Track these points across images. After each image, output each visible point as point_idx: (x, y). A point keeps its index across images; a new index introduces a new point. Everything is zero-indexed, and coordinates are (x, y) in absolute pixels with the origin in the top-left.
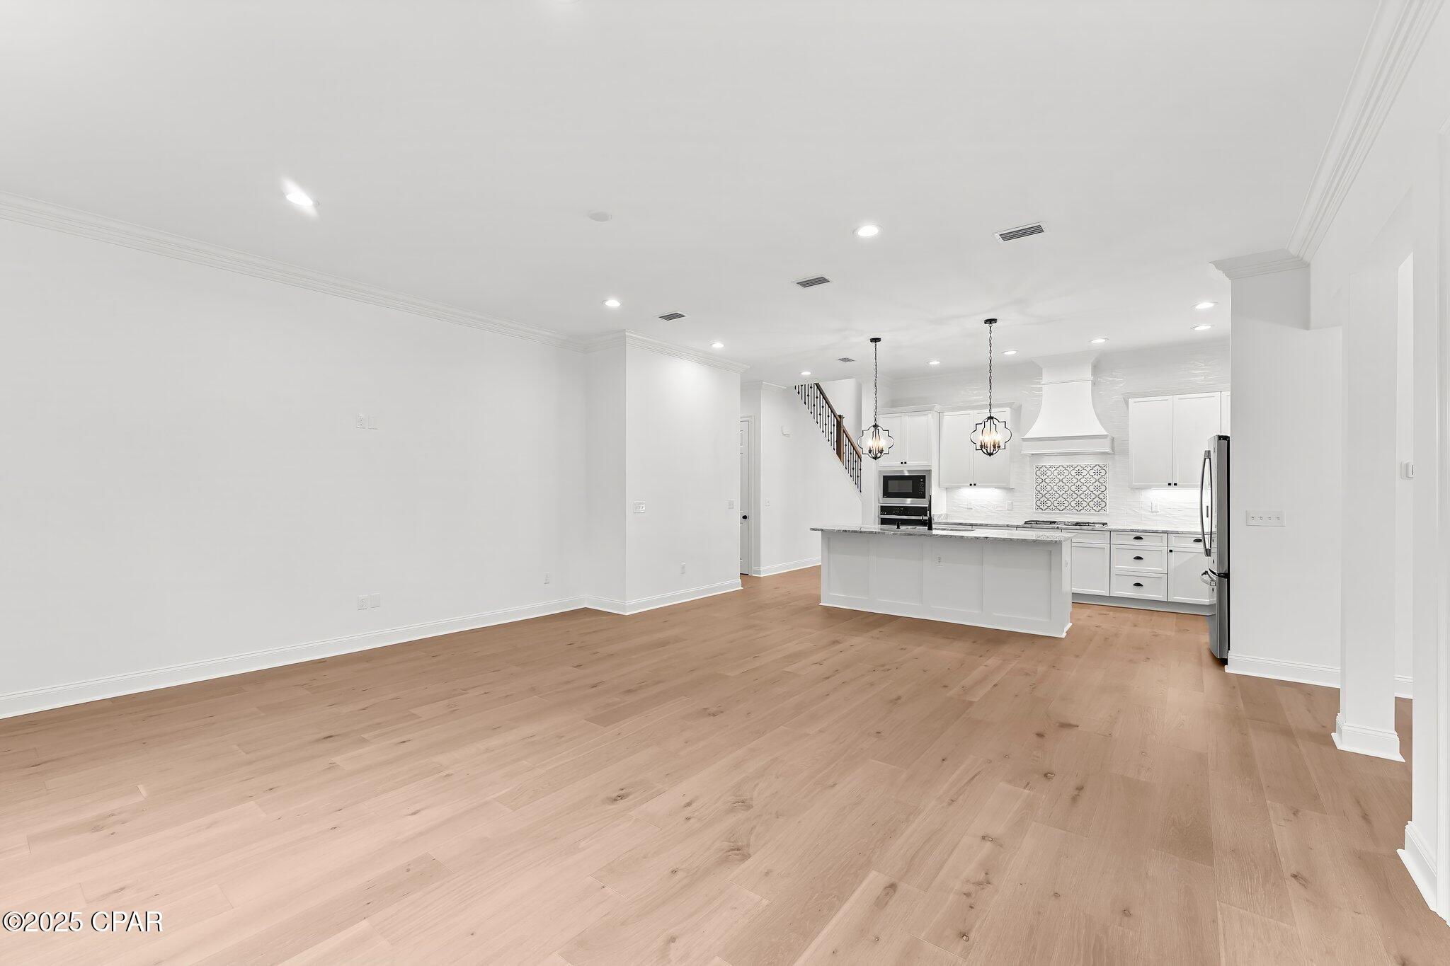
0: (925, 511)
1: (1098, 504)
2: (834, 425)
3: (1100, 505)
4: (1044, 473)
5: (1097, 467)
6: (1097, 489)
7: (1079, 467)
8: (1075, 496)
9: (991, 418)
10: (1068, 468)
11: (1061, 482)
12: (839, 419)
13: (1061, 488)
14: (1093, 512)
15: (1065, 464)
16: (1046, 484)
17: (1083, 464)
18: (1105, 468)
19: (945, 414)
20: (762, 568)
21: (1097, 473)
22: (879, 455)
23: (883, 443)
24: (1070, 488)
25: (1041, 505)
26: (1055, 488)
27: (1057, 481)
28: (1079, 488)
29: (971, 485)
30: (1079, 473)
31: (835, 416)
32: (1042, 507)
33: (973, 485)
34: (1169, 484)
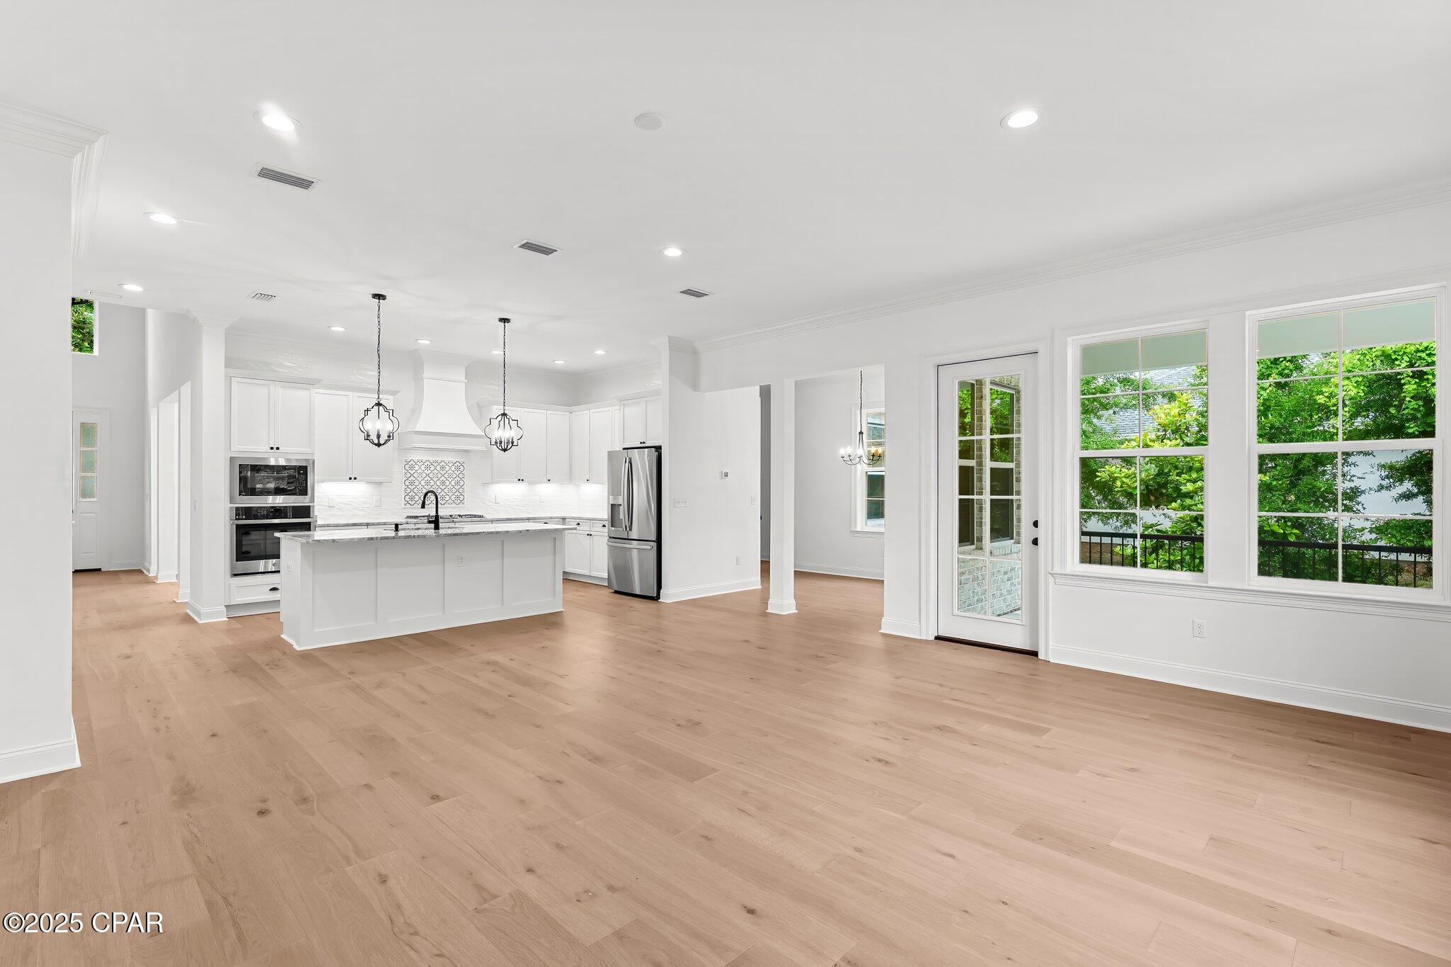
0: (305, 511)
1: (458, 497)
3: (460, 499)
4: (411, 468)
5: (458, 463)
6: (458, 483)
7: (443, 463)
8: (440, 490)
9: (504, 415)
10: (433, 463)
11: (427, 477)
14: (454, 505)
15: (431, 459)
16: (414, 479)
17: (446, 460)
18: (463, 464)
21: (458, 468)
24: (435, 483)
25: (412, 499)
26: (423, 483)
27: (424, 475)
28: (442, 483)
29: (350, 479)
30: (443, 468)
32: (410, 502)
33: (353, 478)
34: (519, 480)
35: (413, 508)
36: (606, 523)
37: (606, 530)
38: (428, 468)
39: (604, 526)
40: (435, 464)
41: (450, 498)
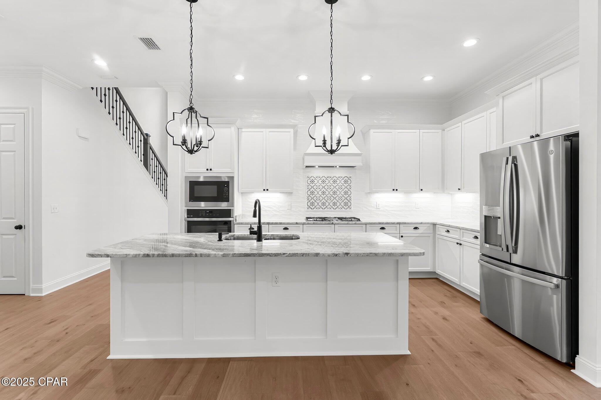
0: (228, 213)
2: (141, 141)
3: (347, 205)
4: (312, 182)
5: (346, 178)
6: (346, 193)
8: (332, 198)
10: (328, 179)
11: (323, 189)
12: (146, 137)
13: (324, 193)
14: (343, 209)
16: (314, 190)
17: (337, 176)
18: (350, 179)
19: (243, 130)
20: (44, 286)
21: (346, 182)
22: (196, 148)
23: (201, 132)
24: (329, 193)
25: (311, 205)
26: (320, 193)
27: (321, 187)
28: (335, 193)
29: (264, 190)
30: (335, 182)
31: (141, 133)
32: (311, 207)
33: (266, 190)
34: (394, 190)
35: (312, 211)
36: (478, 235)
37: (478, 242)
38: (323, 182)
39: (476, 237)
40: (329, 179)
41: (340, 204)
